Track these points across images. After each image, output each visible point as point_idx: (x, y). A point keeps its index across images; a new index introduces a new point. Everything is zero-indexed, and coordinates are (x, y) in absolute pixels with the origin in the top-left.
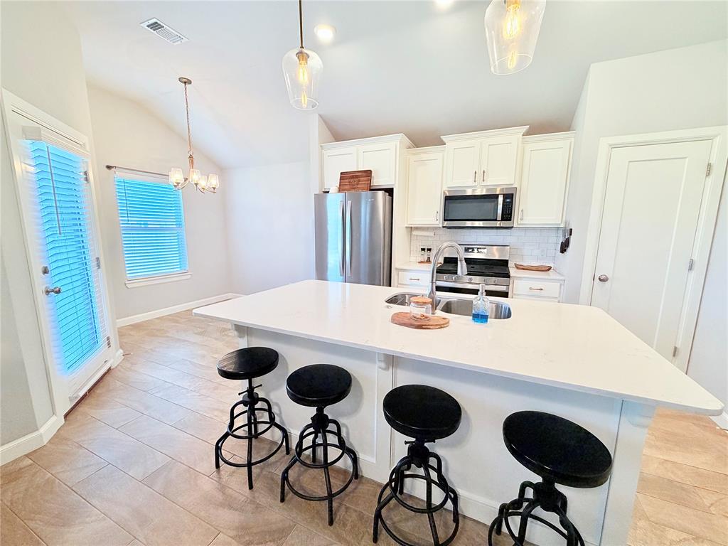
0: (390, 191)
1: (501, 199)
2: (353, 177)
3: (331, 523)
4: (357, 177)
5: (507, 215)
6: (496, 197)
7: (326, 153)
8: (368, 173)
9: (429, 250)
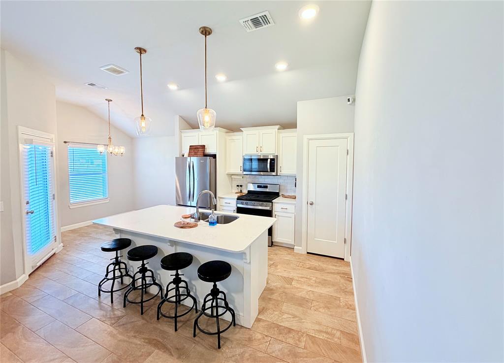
0: (214, 156)
1: (269, 161)
2: (195, 148)
3: (142, 313)
4: (198, 148)
5: (272, 170)
6: (267, 159)
7: (183, 135)
8: (203, 147)
9: (241, 186)
